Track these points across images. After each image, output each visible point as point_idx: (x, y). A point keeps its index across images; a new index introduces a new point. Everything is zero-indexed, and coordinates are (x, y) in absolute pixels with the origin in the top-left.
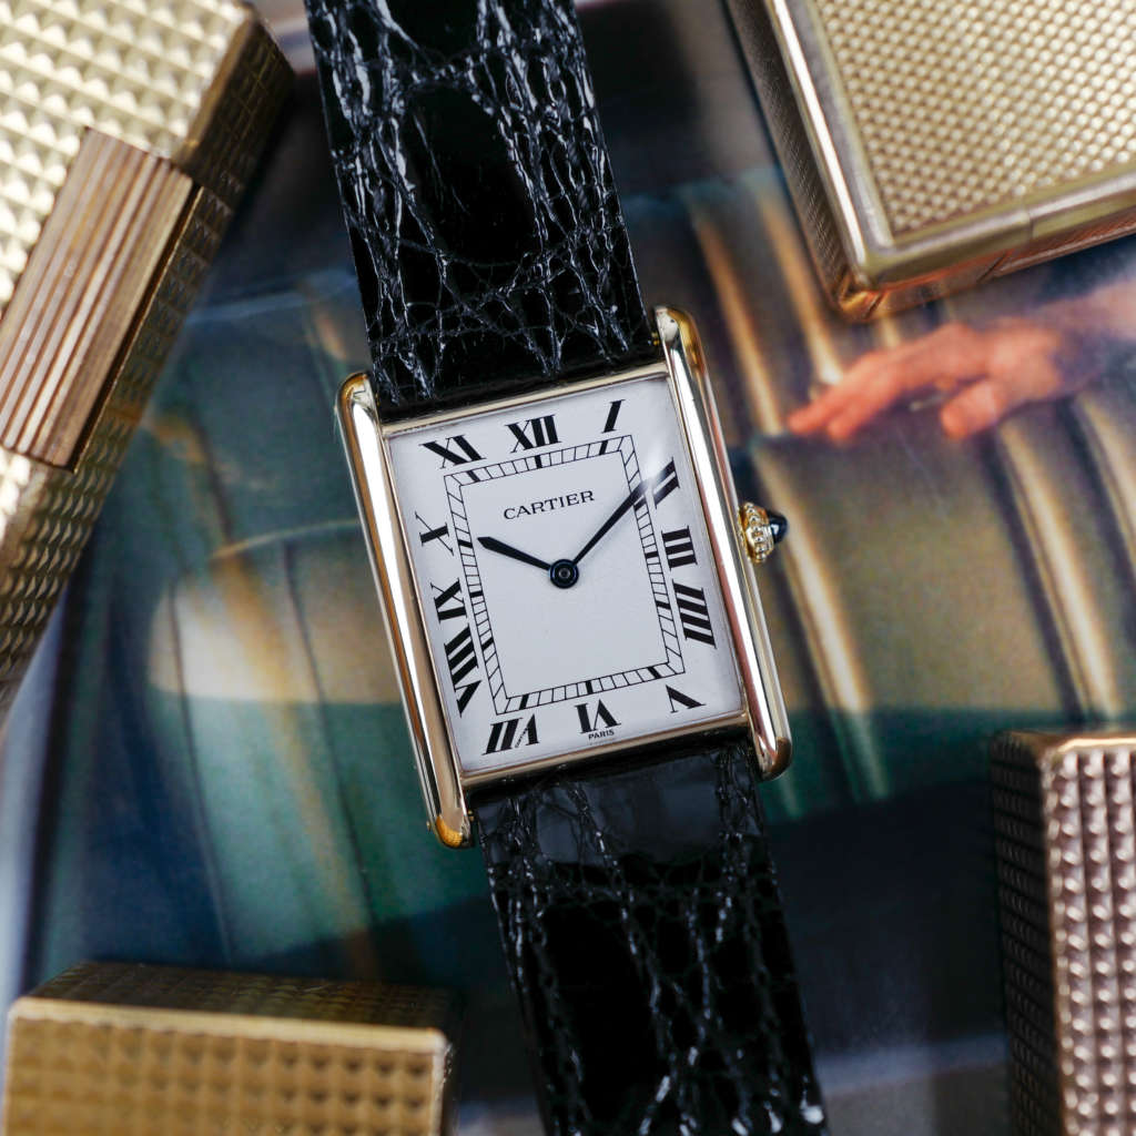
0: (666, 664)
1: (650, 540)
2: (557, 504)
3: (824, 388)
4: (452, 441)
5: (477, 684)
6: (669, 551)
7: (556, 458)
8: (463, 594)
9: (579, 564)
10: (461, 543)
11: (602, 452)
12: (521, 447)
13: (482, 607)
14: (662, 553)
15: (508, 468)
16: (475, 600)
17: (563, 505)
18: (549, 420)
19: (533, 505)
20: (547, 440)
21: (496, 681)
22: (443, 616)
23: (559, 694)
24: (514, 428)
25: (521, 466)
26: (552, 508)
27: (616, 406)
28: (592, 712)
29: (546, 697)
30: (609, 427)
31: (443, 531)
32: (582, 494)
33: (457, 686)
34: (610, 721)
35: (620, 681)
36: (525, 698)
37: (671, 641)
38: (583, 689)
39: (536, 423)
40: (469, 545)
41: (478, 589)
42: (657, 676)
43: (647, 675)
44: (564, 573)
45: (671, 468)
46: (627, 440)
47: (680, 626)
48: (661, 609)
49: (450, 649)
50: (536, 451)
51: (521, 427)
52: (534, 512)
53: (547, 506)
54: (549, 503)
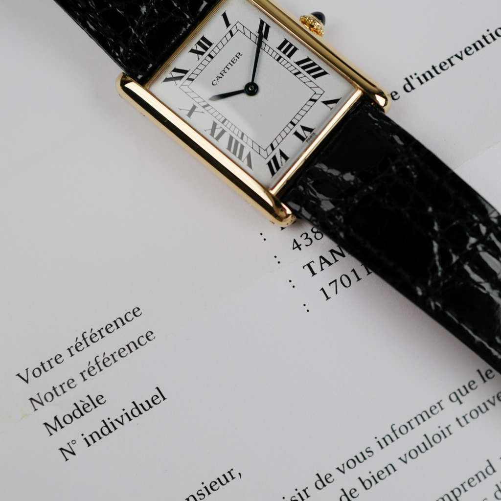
0: (315, 94)
1: (274, 54)
2: (229, 66)
4: (173, 73)
5: (249, 154)
6: (284, 52)
7: (216, 50)
8: (219, 125)
9: (255, 82)
10: (204, 107)
11: (232, 35)
12: (200, 56)
13: (230, 124)
14: (282, 55)
15: (201, 67)
16: (225, 123)
18: (203, 38)
19: (221, 73)
20: (208, 46)
21: (256, 147)
22: (218, 138)
23: (283, 134)
24: (192, 51)
25: (205, 63)
26: (229, 69)
27: (224, 15)
28: (301, 132)
29: (279, 139)
30: (228, 24)
31: (194, 107)
32: (236, 56)
33: (243, 159)
34: (310, 130)
35: (302, 113)
36: (272, 145)
37: (311, 85)
38: (291, 126)
39: (199, 43)
40: (208, 105)
41: (223, 119)
42: (315, 101)
43: (312, 103)
44: (251, 88)
45: (262, 22)
46: (238, 25)
47: (309, 76)
48: (298, 76)
49: (229, 148)
50: (207, 53)
51: (195, 48)
52: (223, 75)
53: (226, 70)
54: (226, 68)
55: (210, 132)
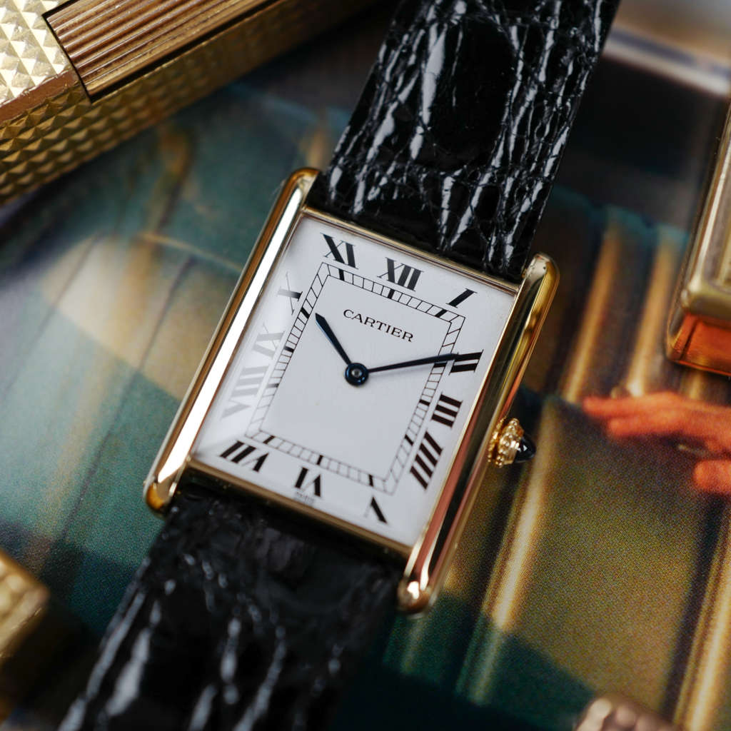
0: (384, 481)
1: (431, 393)
2: (384, 328)
3: (625, 394)
4: (344, 245)
5: (247, 407)
6: (439, 408)
7: (405, 299)
8: (280, 344)
9: (372, 375)
10: (303, 310)
11: (438, 315)
12: (386, 277)
13: (287, 360)
14: (433, 406)
15: (368, 285)
16: (286, 353)
17: (387, 332)
18: (417, 273)
19: (368, 318)
20: (407, 284)
21: (260, 413)
23: (296, 451)
24: (391, 263)
25: (378, 289)
26: (379, 329)
27: (468, 293)
28: (309, 478)
30: (455, 303)
31: (297, 296)
32: (406, 333)
33: (232, 399)
34: (317, 492)
35: (343, 470)
36: (272, 438)
37: (397, 468)
38: (315, 458)
39: (407, 269)
40: (307, 316)
41: (292, 346)
42: (371, 484)
43: (367, 480)
44: (357, 373)
45: (477, 356)
46: (460, 319)
47: (411, 462)
48: (406, 442)
50: (394, 286)
51: (396, 265)
52: (365, 323)
53: (377, 325)
54: (379, 324)
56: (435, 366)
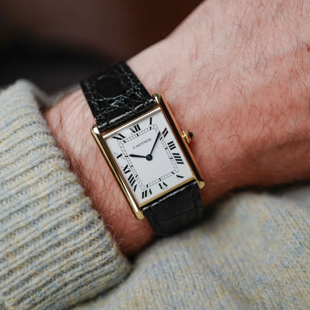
0: (175, 170)
1: (165, 145)
2: (144, 143)
4: (118, 135)
5: (137, 185)
6: (170, 147)
7: (141, 133)
8: (129, 167)
9: (152, 154)
10: (126, 156)
11: (151, 129)
12: (133, 133)
13: (133, 169)
14: (168, 147)
15: (132, 138)
16: (132, 167)
18: (138, 126)
19: (139, 144)
20: (138, 130)
21: (140, 183)
22: (126, 173)
23: (154, 183)
25: (134, 137)
27: (151, 119)
28: (162, 185)
29: (152, 184)
30: (151, 124)
31: (121, 155)
32: (148, 139)
33: (133, 186)
34: (166, 185)
35: (166, 176)
36: (147, 185)
37: (175, 166)
38: (159, 180)
39: (135, 127)
40: (128, 156)
41: (132, 165)
42: (174, 173)
43: (172, 174)
44: (149, 157)
45: (166, 129)
46: (155, 125)
47: (176, 162)
48: (171, 159)
49: (129, 179)
50: (137, 133)
51: (132, 128)
52: (139, 146)
53: (142, 144)
55: (124, 168)
56: (161, 139)
